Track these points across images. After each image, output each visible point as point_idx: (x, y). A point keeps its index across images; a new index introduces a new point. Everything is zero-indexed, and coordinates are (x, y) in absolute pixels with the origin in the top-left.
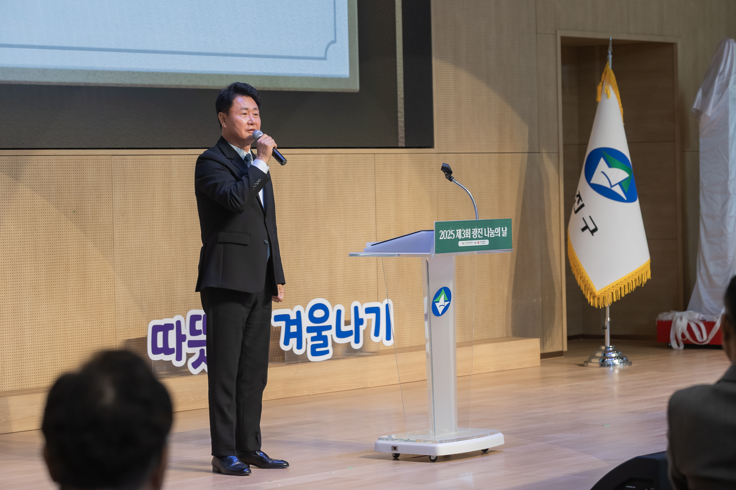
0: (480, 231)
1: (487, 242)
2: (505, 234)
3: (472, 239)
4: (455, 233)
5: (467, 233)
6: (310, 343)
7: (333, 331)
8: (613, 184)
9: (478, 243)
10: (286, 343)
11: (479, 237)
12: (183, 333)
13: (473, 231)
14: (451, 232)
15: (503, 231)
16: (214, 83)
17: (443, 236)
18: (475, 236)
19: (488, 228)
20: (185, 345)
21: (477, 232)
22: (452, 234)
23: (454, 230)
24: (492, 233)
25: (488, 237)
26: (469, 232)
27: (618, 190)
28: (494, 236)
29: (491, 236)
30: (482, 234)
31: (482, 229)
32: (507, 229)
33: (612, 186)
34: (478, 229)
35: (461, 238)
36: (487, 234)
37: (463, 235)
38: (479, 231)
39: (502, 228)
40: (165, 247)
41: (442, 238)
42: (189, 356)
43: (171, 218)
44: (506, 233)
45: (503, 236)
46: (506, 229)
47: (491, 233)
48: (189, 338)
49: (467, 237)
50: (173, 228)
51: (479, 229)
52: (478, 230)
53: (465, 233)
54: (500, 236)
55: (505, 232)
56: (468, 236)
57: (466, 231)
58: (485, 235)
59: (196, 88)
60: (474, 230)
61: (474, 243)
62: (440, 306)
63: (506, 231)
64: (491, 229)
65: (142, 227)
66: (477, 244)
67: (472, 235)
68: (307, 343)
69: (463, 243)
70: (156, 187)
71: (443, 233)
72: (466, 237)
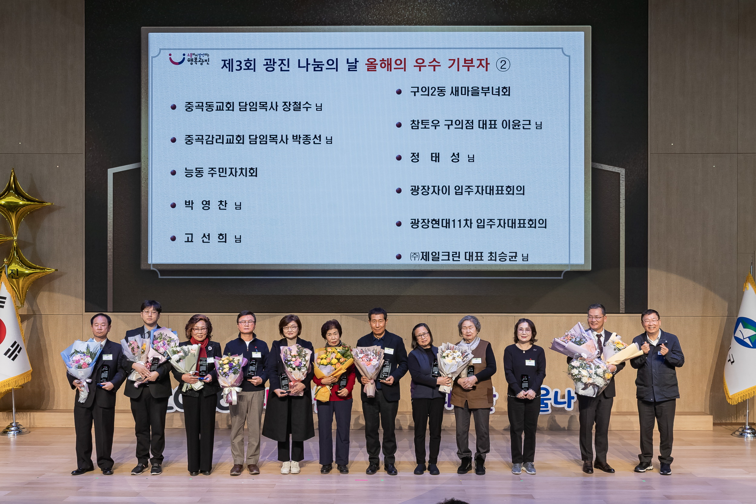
7: (552, 401)
8: (744, 338)
27: (747, 341)
33: (744, 339)
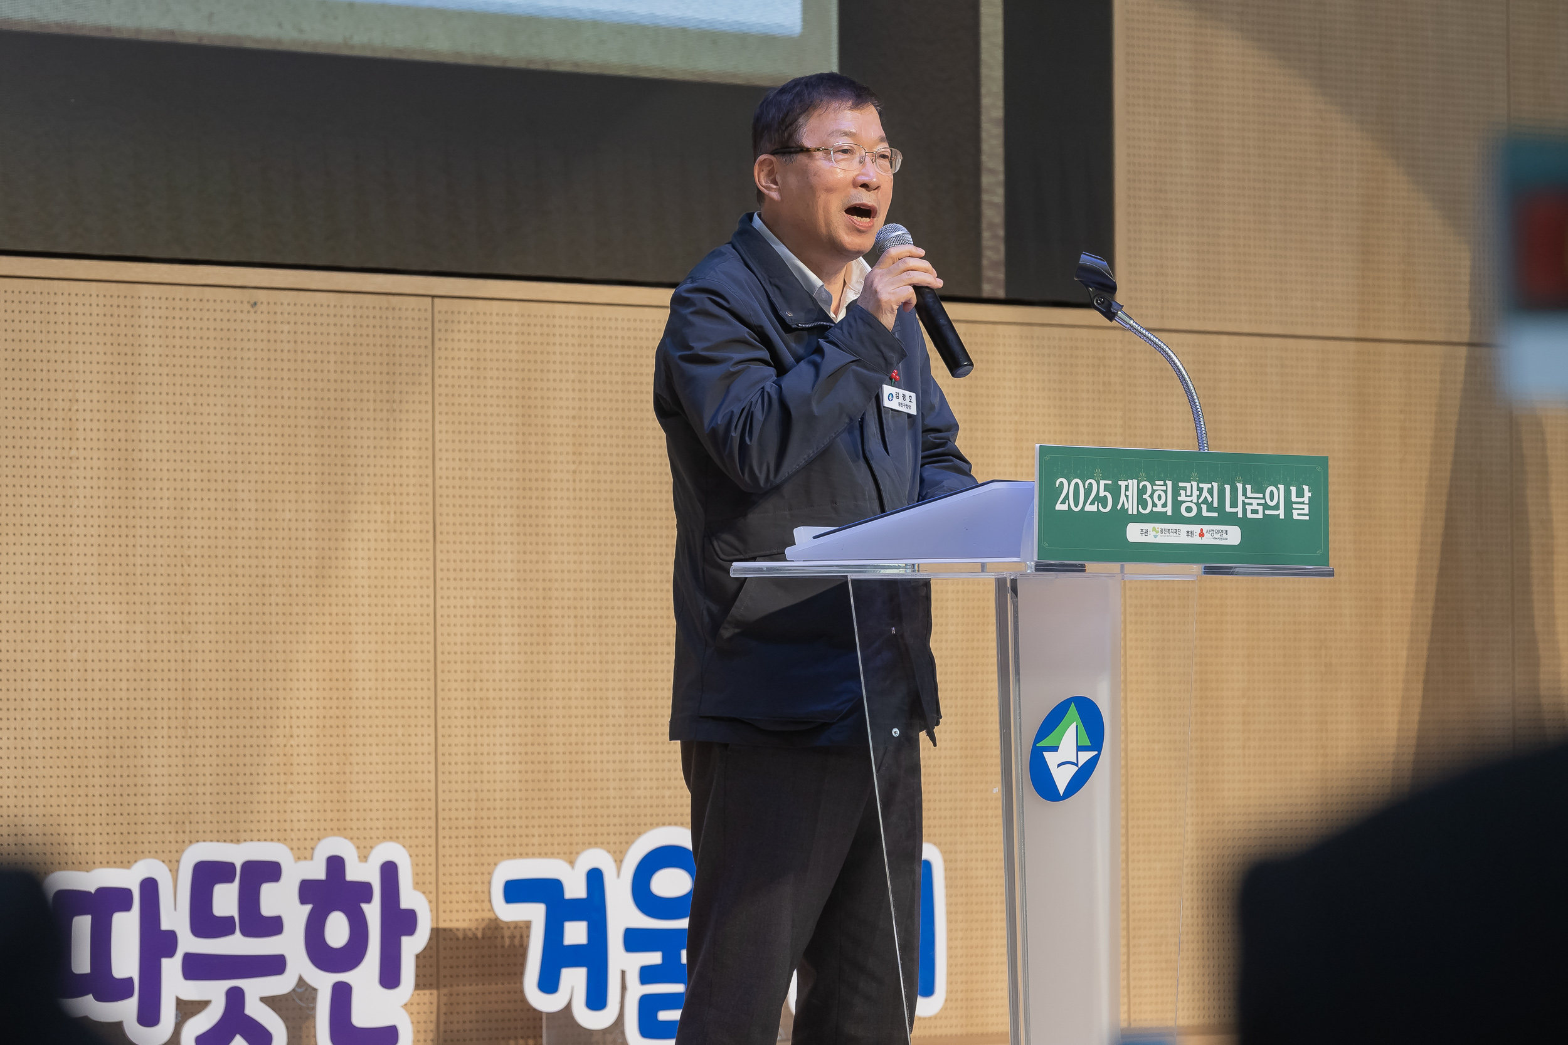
0: (1210, 491)
1: (1233, 536)
2: (1302, 511)
3: (1177, 518)
4: (1115, 491)
5: (1160, 494)
6: (637, 990)
9: (1202, 535)
10: (548, 983)
11: (1205, 513)
12: (165, 925)
13: (1182, 492)
14: (1100, 487)
15: (1294, 499)
16: (301, 31)
17: (1067, 497)
18: (1189, 509)
19: (1240, 486)
20: (171, 968)
21: (1199, 497)
22: (1102, 494)
23: (1110, 482)
24: (1255, 502)
25: (1240, 515)
26: (1166, 492)
28: (1260, 515)
29: (1249, 515)
30: (1215, 505)
31: (1215, 485)
32: (1310, 494)
34: (1201, 485)
35: (1135, 512)
36: (1234, 504)
37: (1142, 503)
38: (1205, 493)
39: (1293, 489)
40: (110, 618)
41: (1065, 507)
42: (187, 1009)
43: (132, 513)
44: (1306, 507)
45: (1296, 517)
46: (1307, 494)
47: (1251, 504)
48: (189, 943)
49: (1159, 509)
50: (139, 550)
51: (1205, 486)
52: (1200, 490)
53: (1151, 496)
54: (1282, 517)
55: (1303, 503)
56: (1165, 505)
57: (1155, 488)
58: (1228, 509)
59: (232, 44)
60: (1185, 488)
61: (1183, 533)
62: (1059, 765)
63: (1307, 501)
64: (1249, 487)
65: (25, 539)
66: (1196, 540)
67: (1177, 504)
68: (624, 988)
69: (1144, 532)
70: (80, 396)
71: (1067, 486)
72: (1155, 509)
